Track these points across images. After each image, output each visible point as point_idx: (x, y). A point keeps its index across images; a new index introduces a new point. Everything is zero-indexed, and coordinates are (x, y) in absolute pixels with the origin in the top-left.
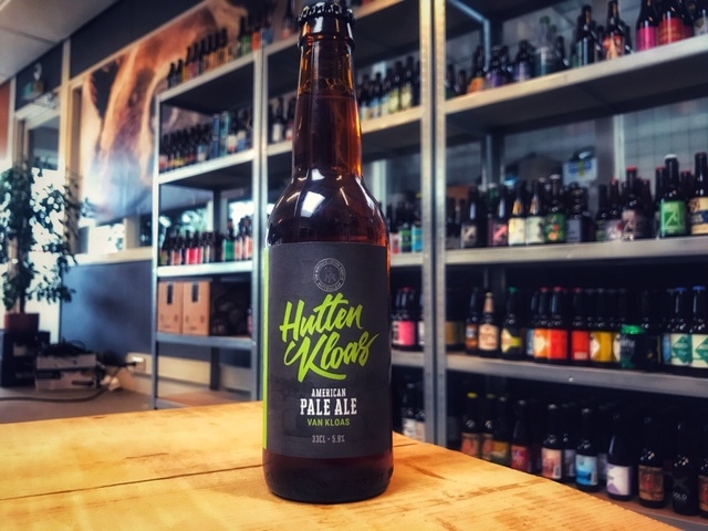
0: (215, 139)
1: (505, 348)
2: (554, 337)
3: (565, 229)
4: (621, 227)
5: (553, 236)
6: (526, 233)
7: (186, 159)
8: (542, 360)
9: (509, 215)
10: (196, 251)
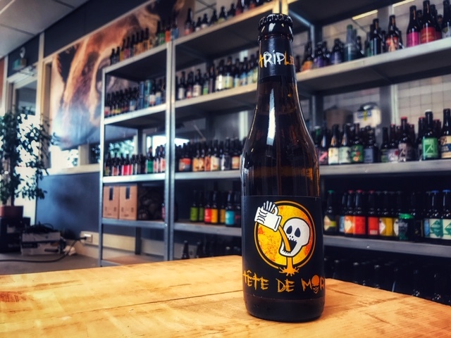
0: (141, 97)
1: (326, 227)
2: (357, 221)
3: (363, 154)
4: (398, 153)
5: (356, 159)
6: (339, 156)
7: (122, 109)
8: (350, 235)
9: (328, 146)
10: (128, 166)
